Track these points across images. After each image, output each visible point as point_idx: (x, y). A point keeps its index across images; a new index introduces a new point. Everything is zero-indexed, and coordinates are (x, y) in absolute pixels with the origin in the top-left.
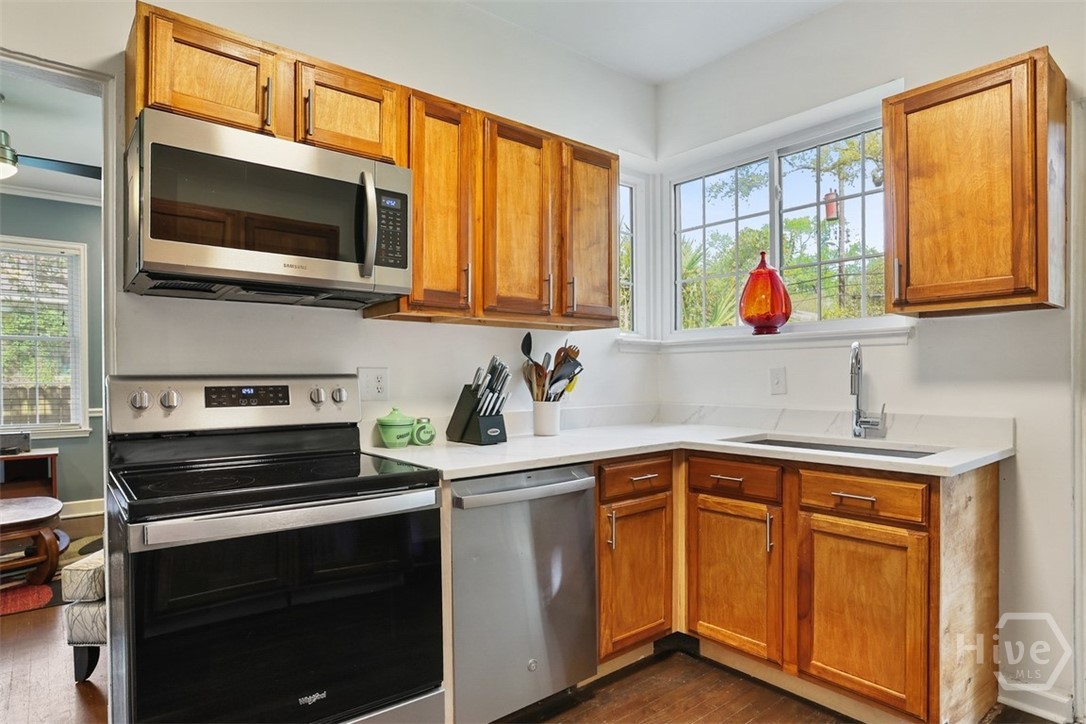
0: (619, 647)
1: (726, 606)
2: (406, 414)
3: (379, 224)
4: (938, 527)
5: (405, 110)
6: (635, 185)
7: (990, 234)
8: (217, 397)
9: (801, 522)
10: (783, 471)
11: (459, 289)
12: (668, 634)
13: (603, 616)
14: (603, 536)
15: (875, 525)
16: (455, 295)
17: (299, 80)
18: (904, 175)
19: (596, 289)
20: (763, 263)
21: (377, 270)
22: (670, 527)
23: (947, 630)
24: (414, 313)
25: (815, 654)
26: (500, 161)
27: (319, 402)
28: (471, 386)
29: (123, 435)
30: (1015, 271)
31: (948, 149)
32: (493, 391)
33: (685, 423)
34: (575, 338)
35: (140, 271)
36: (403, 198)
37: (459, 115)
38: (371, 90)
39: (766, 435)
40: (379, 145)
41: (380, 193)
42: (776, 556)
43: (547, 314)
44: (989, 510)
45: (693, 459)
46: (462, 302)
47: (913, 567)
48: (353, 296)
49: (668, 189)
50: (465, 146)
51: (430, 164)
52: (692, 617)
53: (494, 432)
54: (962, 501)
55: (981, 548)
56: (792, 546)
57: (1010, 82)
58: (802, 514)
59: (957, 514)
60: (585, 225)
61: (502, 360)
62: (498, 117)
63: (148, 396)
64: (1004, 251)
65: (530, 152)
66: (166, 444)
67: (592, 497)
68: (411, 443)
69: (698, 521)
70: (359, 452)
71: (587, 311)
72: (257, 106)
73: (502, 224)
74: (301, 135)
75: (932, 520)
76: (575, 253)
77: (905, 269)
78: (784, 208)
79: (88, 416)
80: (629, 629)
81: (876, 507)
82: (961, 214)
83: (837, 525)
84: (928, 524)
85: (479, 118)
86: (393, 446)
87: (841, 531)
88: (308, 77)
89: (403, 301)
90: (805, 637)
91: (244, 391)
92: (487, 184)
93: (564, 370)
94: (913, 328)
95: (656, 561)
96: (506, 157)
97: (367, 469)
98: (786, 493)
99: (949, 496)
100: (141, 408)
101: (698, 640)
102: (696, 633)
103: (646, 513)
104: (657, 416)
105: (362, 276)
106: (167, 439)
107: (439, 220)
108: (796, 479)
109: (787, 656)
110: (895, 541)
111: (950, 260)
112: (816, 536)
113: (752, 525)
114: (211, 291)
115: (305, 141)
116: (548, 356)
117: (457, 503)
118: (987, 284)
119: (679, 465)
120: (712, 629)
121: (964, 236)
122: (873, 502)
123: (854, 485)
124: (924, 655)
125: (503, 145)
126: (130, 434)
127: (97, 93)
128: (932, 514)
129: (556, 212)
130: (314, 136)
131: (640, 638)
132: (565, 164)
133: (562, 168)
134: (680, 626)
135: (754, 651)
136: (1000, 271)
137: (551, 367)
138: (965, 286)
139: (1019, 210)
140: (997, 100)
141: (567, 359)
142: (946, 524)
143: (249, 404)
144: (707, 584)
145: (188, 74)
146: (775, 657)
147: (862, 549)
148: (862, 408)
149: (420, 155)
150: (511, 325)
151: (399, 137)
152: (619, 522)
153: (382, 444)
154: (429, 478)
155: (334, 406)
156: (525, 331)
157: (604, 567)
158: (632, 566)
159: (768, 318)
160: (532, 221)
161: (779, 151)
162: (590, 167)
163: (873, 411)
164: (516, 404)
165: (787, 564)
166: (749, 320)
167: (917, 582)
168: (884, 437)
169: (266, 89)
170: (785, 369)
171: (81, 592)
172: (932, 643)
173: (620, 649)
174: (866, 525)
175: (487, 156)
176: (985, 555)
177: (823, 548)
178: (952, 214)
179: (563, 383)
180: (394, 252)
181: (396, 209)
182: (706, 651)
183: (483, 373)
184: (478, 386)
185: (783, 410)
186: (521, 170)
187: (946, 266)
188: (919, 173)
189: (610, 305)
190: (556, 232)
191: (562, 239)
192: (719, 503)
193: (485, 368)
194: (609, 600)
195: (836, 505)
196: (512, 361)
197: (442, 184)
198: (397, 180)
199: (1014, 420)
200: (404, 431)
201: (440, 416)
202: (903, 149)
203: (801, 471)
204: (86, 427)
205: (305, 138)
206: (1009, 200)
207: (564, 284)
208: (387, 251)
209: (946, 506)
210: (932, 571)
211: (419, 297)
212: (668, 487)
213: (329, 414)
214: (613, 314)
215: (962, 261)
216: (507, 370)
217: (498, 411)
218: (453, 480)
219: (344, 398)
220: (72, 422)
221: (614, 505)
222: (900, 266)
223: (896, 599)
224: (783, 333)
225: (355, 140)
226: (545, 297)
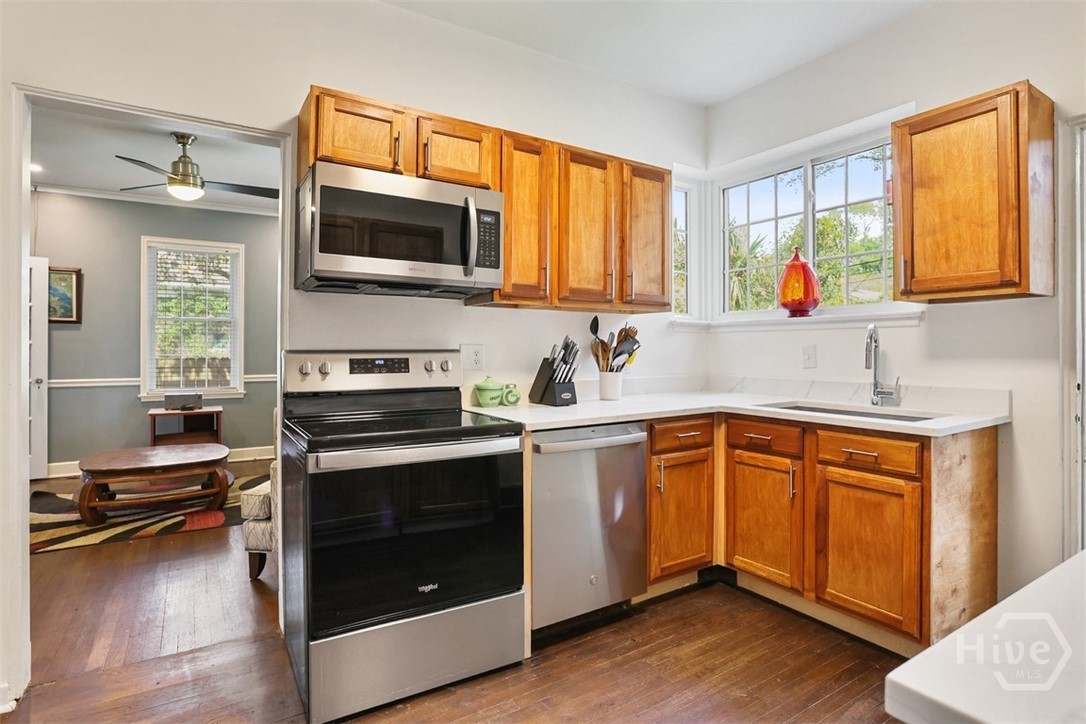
0: (666, 572)
1: (757, 543)
2: (497, 381)
3: (479, 235)
4: (929, 478)
5: (498, 147)
6: (689, 190)
7: (980, 236)
8: (359, 366)
9: (818, 473)
10: (804, 430)
11: (539, 283)
12: (709, 565)
13: (653, 546)
14: (653, 481)
15: (878, 476)
16: (537, 288)
17: (420, 131)
18: (910, 185)
19: (651, 281)
20: (797, 257)
21: (478, 271)
22: (712, 477)
23: (940, 565)
24: (505, 302)
25: (830, 584)
26: (573, 182)
27: (432, 370)
28: (548, 359)
29: (293, 393)
30: (1001, 266)
31: (945, 165)
32: (566, 363)
33: (730, 391)
34: (633, 321)
35: (311, 276)
36: (497, 215)
37: (540, 147)
38: (471, 133)
39: (797, 402)
40: (479, 175)
41: (479, 212)
42: (798, 501)
43: (611, 301)
44: (986, 467)
45: (731, 421)
46: (542, 293)
47: (908, 512)
48: (458, 290)
49: (718, 193)
50: (544, 170)
51: (517, 186)
52: (730, 552)
53: (566, 396)
54: (956, 459)
55: (977, 500)
56: (811, 494)
57: (996, 109)
58: (819, 466)
59: (950, 469)
60: (642, 230)
61: (573, 338)
62: (571, 147)
63: (311, 366)
64: (993, 248)
65: (596, 172)
66: (322, 401)
67: (645, 447)
68: (501, 403)
69: (735, 472)
70: (461, 410)
71: (643, 298)
72: (390, 153)
73: (574, 233)
74: (421, 172)
75: (925, 472)
76: (633, 252)
77: (910, 264)
78: (817, 208)
79: (243, 381)
80: (675, 559)
81: (879, 461)
82: (957, 218)
83: (847, 476)
84: (921, 475)
85: (556, 149)
86: (487, 405)
87: (850, 481)
88: (426, 127)
89: (496, 293)
90: (821, 568)
91: (377, 362)
92: (562, 199)
93: (626, 346)
94: (923, 312)
95: (699, 504)
96: (577, 178)
97: (466, 421)
98: (807, 450)
99: (941, 453)
100: (306, 374)
101: (735, 573)
102: (733, 566)
103: (690, 464)
104: (707, 386)
105: (466, 275)
106: (323, 397)
107: (524, 230)
108: (814, 438)
109: (807, 586)
110: (894, 489)
111: (948, 257)
112: (830, 485)
113: (778, 476)
114: (355, 288)
115: (424, 176)
116: (612, 334)
117: (537, 449)
118: (978, 277)
119: (719, 425)
120: (746, 563)
121: (959, 237)
122: (876, 457)
123: (861, 443)
124: (917, 584)
125: (575, 168)
126: (298, 393)
127: (278, 146)
128: (925, 468)
129: (618, 219)
130: (431, 171)
131: (685, 566)
132: (625, 180)
133: (623, 183)
134: (720, 560)
135: (780, 580)
136: (989, 265)
137: (615, 344)
138: (960, 279)
139: (1005, 215)
140: (984, 124)
141: (627, 337)
142: (938, 476)
143: (380, 372)
144: (742, 525)
145: (344, 132)
146: (797, 585)
147: (868, 496)
148: (880, 380)
149: (510, 179)
150: (582, 310)
151: (493, 168)
152: (667, 471)
153: (479, 405)
154: (516, 429)
155: (442, 374)
156: (593, 315)
157: (654, 506)
158: (679, 507)
159: (800, 303)
160: (599, 227)
161: (812, 161)
162: (646, 182)
163: (889, 383)
164: (585, 373)
165: (807, 508)
166: (785, 305)
167: (912, 524)
168: (898, 405)
169: (397, 139)
170: (815, 347)
171: (255, 512)
172: (924, 573)
173: (667, 575)
174: (871, 476)
175: (562, 179)
176: (982, 506)
177: (836, 495)
178: (949, 217)
179: (624, 357)
180: (490, 256)
181: (492, 225)
182: (743, 582)
183: (559, 349)
184: (554, 359)
185: (813, 382)
186: (590, 187)
187: (944, 261)
188: (922, 185)
189: (663, 294)
190: (618, 235)
191: (623, 241)
192: (752, 458)
193: (560, 344)
194: (658, 534)
195: (847, 459)
196: (582, 339)
197: (527, 202)
198: (492, 201)
199: (1011, 393)
200: (495, 394)
201: (525, 383)
202: (908, 163)
203: (819, 432)
204: (242, 390)
205: (425, 173)
206: (996, 207)
207: (624, 277)
208: (485, 256)
209: (938, 462)
210: (924, 515)
211: (508, 290)
212: (710, 443)
213: (438, 380)
214: (666, 301)
215: (958, 258)
216: (578, 347)
217: (570, 379)
218: (533, 431)
219: (450, 368)
220: (231, 386)
221: (663, 456)
222: (905, 262)
223: (895, 537)
224: (814, 315)
225: (460, 172)
226: (609, 288)
